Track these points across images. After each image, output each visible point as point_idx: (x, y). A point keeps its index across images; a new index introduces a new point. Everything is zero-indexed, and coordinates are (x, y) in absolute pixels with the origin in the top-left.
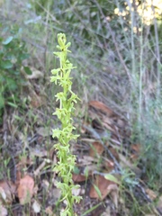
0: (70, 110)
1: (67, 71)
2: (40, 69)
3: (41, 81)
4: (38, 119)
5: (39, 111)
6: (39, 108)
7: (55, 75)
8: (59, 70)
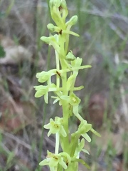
0: (77, 155)
1: (68, 74)
2: (23, 42)
3: (26, 69)
4: (17, 158)
5: (18, 141)
6: (20, 133)
7: (44, 84)
8: (52, 72)
